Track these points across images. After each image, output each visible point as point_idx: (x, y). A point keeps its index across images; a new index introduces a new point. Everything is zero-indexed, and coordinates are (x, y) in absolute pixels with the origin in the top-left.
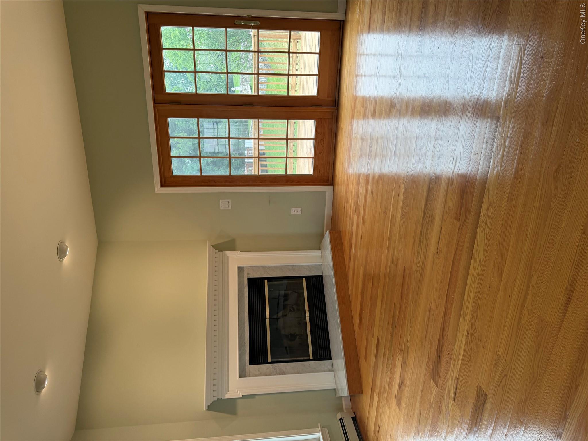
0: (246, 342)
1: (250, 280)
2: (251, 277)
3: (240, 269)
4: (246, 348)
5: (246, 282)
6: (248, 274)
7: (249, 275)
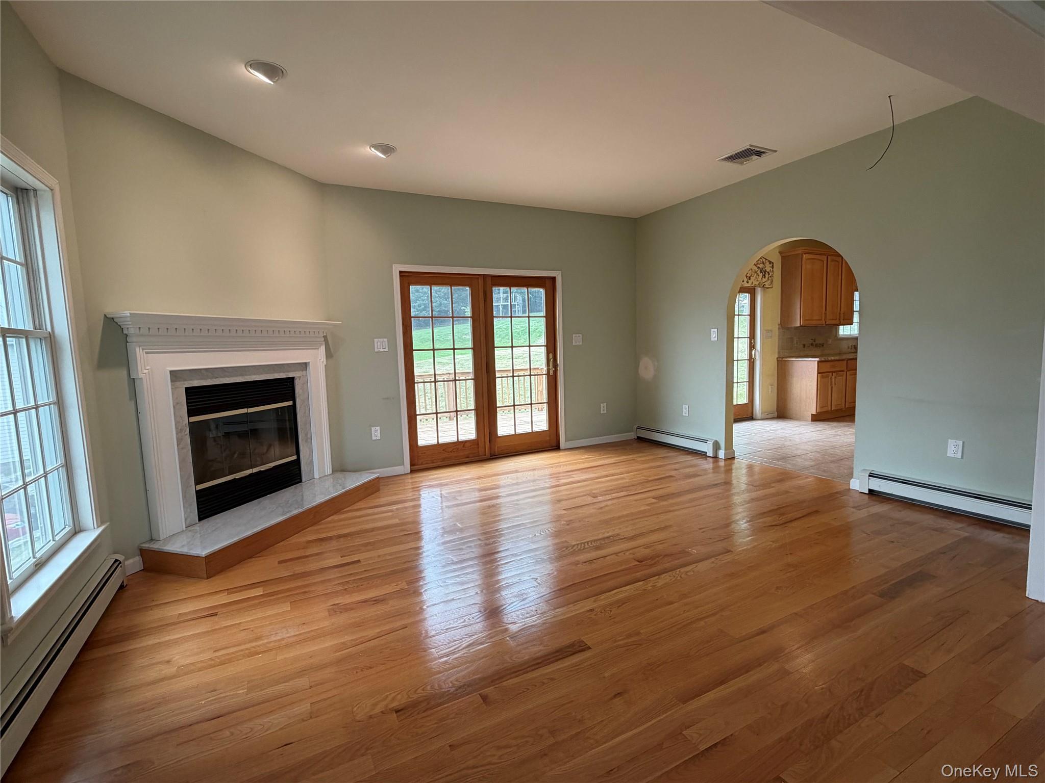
0: (217, 379)
1: (292, 380)
2: (296, 382)
3: (304, 366)
4: (209, 380)
5: (291, 375)
6: (300, 377)
7: (298, 379)
